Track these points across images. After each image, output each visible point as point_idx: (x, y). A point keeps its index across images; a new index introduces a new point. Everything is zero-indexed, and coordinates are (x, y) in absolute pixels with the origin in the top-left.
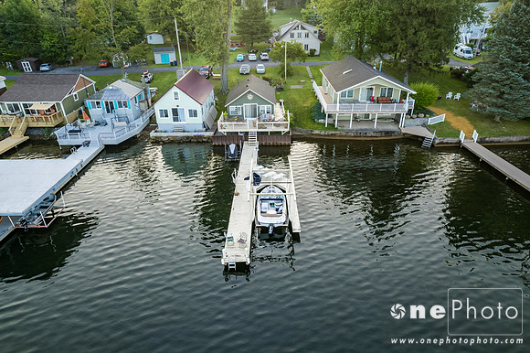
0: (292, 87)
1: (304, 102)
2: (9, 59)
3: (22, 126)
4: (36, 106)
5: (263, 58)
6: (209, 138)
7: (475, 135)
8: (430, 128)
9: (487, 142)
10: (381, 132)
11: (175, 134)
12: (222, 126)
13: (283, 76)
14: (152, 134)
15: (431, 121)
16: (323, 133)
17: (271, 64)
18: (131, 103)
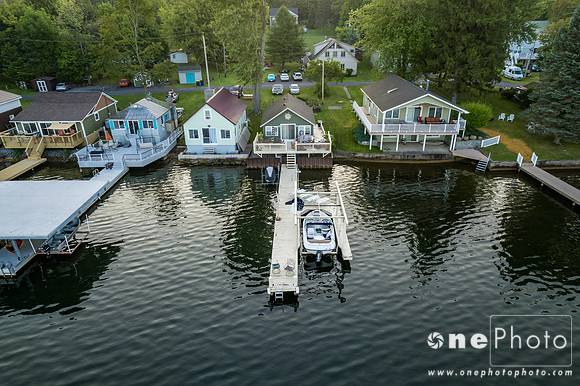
0: (330, 108)
1: (344, 123)
2: (23, 78)
3: (40, 147)
4: (55, 125)
5: (296, 78)
6: (242, 160)
7: (535, 159)
8: (484, 151)
9: (547, 166)
10: (430, 155)
11: (205, 157)
12: (257, 147)
13: (320, 97)
14: (181, 156)
15: (484, 143)
16: (367, 156)
17: (305, 84)
18: (157, 123)
